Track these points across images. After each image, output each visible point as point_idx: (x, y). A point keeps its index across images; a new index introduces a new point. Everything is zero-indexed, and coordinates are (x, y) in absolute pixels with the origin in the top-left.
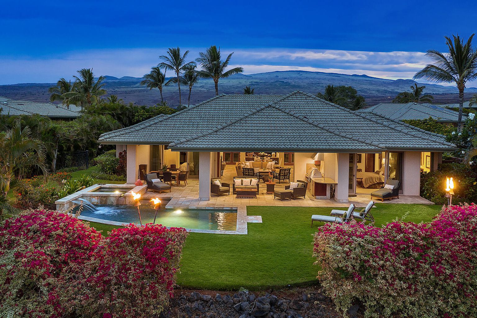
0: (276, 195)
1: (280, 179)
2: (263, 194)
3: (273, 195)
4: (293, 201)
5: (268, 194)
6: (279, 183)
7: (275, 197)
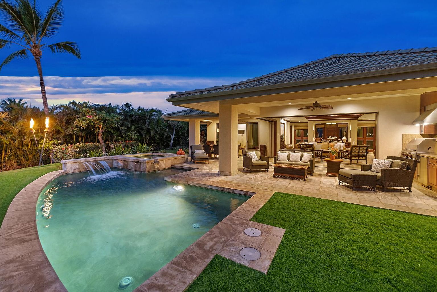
0: (343, 178)
1: (351, 159)
2: (320, 175)
3: (337, 178)
4: (381, 194)
5: (329, 176)
6: (351, 164)
7: (340, 183)
